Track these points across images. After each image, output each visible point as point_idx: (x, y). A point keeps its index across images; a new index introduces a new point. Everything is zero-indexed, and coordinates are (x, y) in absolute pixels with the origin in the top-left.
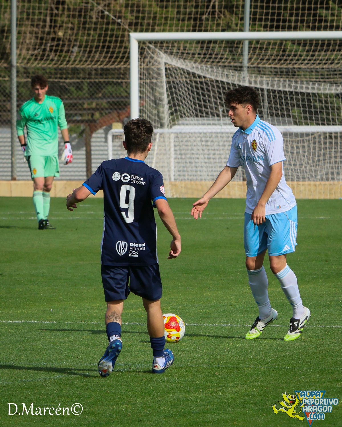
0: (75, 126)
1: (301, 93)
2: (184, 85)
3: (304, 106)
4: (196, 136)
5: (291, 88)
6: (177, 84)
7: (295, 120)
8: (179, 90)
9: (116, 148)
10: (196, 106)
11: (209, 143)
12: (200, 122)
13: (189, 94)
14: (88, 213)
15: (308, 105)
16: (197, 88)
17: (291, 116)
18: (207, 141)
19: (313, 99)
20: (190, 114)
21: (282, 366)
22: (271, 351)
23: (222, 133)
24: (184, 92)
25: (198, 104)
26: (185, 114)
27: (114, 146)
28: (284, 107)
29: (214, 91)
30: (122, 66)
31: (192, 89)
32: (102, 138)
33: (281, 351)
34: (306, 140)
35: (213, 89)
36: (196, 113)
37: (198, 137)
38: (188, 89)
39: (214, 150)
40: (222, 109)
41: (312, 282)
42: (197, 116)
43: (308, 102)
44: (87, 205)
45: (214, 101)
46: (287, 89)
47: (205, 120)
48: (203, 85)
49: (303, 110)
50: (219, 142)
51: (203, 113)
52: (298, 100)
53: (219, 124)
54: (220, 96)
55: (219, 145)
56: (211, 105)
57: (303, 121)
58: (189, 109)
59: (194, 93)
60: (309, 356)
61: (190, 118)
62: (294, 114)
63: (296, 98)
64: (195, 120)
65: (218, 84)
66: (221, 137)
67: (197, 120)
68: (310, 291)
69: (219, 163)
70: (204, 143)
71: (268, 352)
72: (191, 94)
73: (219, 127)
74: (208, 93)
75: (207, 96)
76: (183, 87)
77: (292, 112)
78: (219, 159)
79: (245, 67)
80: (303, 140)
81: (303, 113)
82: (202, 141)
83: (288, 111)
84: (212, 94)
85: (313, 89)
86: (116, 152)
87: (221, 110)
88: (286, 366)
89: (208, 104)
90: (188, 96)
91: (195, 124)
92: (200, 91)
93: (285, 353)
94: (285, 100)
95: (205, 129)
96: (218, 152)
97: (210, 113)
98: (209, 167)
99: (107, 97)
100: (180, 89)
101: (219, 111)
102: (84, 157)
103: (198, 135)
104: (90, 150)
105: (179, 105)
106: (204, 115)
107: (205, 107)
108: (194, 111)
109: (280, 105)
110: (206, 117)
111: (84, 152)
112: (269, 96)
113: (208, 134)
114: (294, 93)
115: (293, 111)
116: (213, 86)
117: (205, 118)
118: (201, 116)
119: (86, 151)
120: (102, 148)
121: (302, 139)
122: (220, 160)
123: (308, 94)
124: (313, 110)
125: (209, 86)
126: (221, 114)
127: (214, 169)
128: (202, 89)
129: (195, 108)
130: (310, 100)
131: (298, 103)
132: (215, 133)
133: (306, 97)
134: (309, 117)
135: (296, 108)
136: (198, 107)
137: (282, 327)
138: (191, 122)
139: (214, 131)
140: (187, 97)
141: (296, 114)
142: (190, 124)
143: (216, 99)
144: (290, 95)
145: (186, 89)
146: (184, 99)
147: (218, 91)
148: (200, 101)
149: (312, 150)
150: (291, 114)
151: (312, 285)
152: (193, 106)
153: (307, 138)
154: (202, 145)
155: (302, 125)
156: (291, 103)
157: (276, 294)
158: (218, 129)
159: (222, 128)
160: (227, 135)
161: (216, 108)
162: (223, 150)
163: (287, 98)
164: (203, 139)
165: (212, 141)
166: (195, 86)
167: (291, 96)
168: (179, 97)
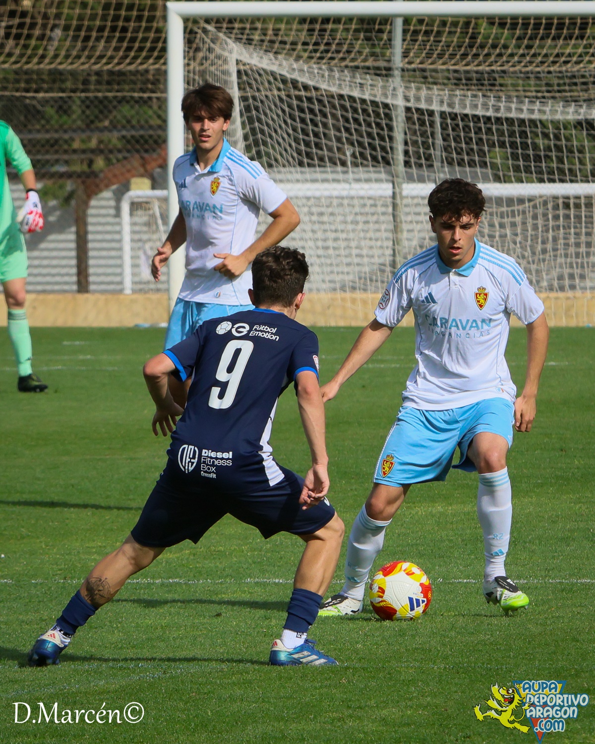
0: (54, 183)
1: (507, 119)
2: (276, 105)
3: (513, 145)
4: (300, 203)
5: (488, 109)
6: (262, 102)
7: (495, 172)
8: (266, 115)
9: (137, 228)
10: (299, 144)
11: (325, 218)
12: (308, 176)
13: (285, 122)
14: (81, 357)
15: (521, 143)
16: (301, 110)
17: (488, 164)
18: (321, 214)
19: (531, 132)
20: (288, 161)
21: (475, 663)
22: (453, 633)
23: (352, 198)
24: (275, 117)
25: (304, 140)
26: (276, 160)
27: (133, 224)
28: (475, 147)
29: (334, 116)
30: (151, 66)
31: (292, 112)
32: (110, 207)
33: (473, 633)
34: (518, 211)
35: (334, 111)
36: (300, 157)
37: (304, 206)
38: (283, 111)
39: (336, 231)
40: (352, 151)
41: (534, 492)
42: (301, 164)
43: (520, 137)
44: (77, 343)
45: (335, 135)
46: (480, 112)
47: (317, 173)
48: (313, 103)
49: (512, 154)
50: (344, 215)
51: (312, 159)
52: (501, 133)
53: (346, 181)
54: (347, 125)
55: (345, 222)
56: (329, 143)
57: (512, 173)
58: (286, 150)
59: (294, 120)
60: (529, 642)
61: (287, 169)
62: (495, 161)
63: (497, 130)
64: (297, 172)
65: (343, 102)
66: (349, 205)
67: (302, 173)
68: (531, 509)
69: (346, 256)
70: (315, 218)
71: (448, 636)
72: (289, 121)
73: (346, 186)
74: (324, 120)
75: (320, 125)
76: (273, 107)
77: (490, 158)
78: (345, 248)
79: (397, 69)
80: (513, 212)
81: (513, 159)
82: (312, 214)
83: (481, 154)
84: (330, 121)
85: (532, 111)
86: (137, 237)
87: (348, 153)
88: (483, 664)
89: (324, 141)
90: (283, 126)
91: (298, 181)
92: (308, 116)
93: (482, 637)
94: (476, 133)
95: (317, 189)
96: (344, 236)
97: (327, 159)
98: (327, 265)
99: (119, 127)
100: (268, 111)
101: (345, 154)
102: (73, 245)
103: (304, 201)
104: (86, 233)
105: (265, 144)
106: (316, 162)
107: (318, 146)
108: (295, 155)
109: (466, 143)
110: (319, 166)
111: (73, 237)
112: (444, 125)
113: (323, 200)
114: (493, 120)
115: (492, 155)
116: (333, 107)
117: (318, 169)
118: (309, 165)
119: (78, 233)
120: (109, 228)
121: (510, 209)
122: (347, 252)
123: (522, 122)
124: (531, 152)
125: (325, 106)
126: (349, 159)
127: (335, 269)
128: (312, 111)
129: (296, 148)
130: (525, 132)
131: (502, 139)
132: (337, 197)
133: (516, 129)
134: (524, 165)
135: (497, 149)
136: (303, 148)
137: (475, 584)
138: (289, 176)
139: (335, 193)
140: (280, 127)
141: (498, 161)
142: (288, 181)
143: (339, 130)
144: (485, 123)
145: (280, 112)
146: (276, 131)
147: (342, 116)
148: (308, 135)
149: (530, 232)
150: (488, 160)
151: (534, 499)
152: (293, 144)
153: (521, 208)
154: (311, 221)
155: (511, 182)
156: (488, 140)
157: (463, 517)
158: (344, 189)
159: (350, 189)
160: (362, 202)
161: (339, 149)
162: (354, 231)
163: (480, 129)
164: (314, 210)
165: (332, 214)
166: (298, 106)
167: (488, 126)
168: (266, 128)
